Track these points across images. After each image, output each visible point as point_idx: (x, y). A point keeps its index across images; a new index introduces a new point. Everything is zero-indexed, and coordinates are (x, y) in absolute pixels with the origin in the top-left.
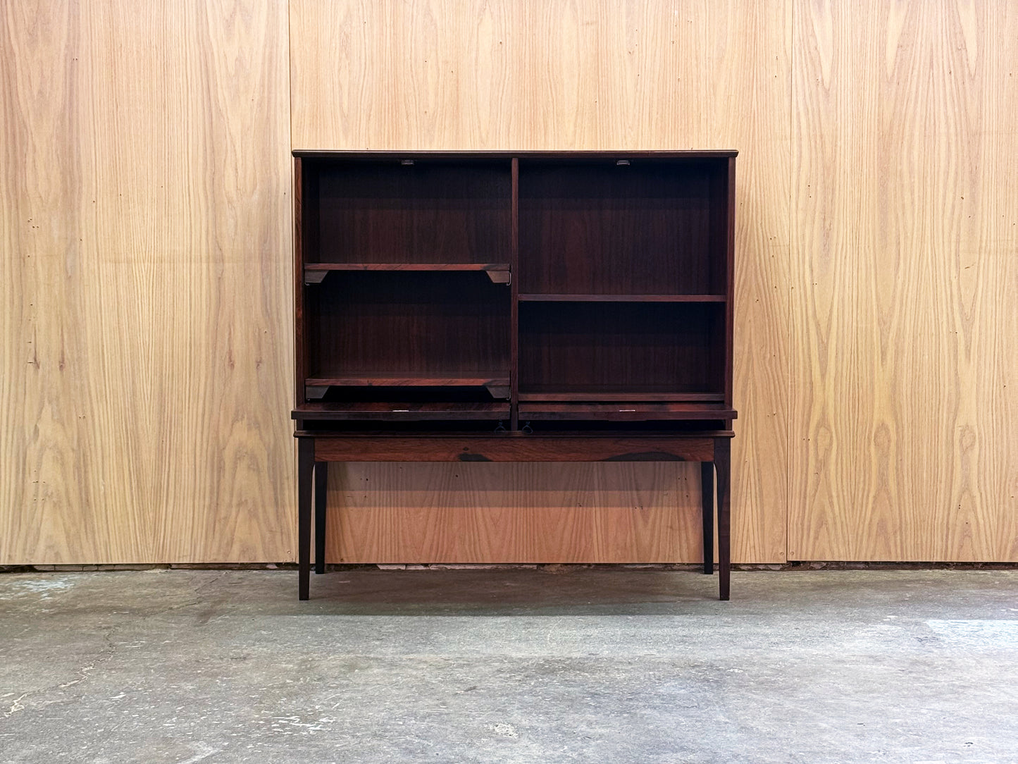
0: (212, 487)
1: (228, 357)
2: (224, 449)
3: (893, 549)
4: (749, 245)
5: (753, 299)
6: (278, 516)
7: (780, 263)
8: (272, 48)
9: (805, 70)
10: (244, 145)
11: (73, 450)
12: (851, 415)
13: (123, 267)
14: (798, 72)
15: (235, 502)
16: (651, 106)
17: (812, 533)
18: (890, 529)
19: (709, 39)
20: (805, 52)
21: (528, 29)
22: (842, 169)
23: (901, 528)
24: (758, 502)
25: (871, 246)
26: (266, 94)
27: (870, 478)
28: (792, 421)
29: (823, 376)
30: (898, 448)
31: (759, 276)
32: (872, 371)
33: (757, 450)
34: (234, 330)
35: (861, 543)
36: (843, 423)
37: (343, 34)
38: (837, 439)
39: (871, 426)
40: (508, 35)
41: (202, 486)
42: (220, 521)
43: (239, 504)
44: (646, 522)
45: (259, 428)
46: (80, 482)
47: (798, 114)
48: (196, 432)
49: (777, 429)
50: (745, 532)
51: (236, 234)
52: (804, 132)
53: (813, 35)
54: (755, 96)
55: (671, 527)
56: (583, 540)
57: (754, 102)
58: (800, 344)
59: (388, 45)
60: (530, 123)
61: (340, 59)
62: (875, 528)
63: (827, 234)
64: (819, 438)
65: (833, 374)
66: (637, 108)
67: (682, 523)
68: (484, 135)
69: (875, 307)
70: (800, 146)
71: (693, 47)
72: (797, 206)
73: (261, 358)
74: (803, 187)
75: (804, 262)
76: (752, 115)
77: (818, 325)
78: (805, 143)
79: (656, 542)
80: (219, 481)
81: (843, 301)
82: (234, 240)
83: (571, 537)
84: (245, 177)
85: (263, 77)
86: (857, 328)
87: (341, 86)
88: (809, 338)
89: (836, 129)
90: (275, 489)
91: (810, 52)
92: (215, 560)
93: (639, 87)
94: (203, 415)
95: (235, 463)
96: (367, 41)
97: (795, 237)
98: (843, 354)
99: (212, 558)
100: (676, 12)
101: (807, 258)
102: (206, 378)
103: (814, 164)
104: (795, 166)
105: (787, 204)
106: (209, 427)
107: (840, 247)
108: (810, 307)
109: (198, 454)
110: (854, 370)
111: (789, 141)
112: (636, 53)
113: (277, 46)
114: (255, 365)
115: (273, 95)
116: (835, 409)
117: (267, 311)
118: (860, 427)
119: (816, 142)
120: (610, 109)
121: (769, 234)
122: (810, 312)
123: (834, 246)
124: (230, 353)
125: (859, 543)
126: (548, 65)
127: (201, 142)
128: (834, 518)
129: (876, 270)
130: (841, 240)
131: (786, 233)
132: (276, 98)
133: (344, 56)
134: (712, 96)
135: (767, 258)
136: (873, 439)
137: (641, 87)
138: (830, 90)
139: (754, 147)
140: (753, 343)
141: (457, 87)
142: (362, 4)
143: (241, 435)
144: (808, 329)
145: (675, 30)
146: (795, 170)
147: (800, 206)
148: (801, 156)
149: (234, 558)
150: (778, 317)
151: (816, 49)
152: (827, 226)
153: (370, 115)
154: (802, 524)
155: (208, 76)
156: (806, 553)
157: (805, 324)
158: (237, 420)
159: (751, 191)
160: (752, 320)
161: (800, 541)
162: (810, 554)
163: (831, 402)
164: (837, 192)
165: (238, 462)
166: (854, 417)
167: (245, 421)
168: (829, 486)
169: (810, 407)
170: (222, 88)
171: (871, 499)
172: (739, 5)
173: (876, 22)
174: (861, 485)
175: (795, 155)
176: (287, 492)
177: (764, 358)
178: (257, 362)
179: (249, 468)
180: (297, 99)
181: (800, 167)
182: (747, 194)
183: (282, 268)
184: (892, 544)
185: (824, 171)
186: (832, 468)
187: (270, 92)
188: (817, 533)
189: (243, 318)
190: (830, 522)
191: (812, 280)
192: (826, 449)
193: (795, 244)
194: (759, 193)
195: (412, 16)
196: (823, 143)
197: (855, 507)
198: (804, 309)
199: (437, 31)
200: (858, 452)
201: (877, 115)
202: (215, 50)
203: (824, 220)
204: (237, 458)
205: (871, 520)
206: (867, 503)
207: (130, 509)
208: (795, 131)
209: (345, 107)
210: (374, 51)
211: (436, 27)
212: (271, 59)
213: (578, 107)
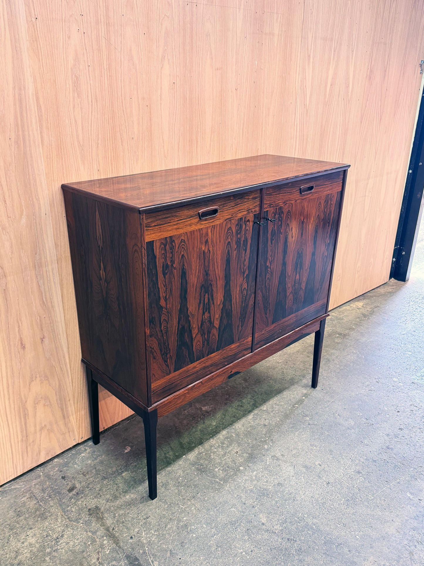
0: (21, 428)
1: (20, 342)
2: (26, 402)
6: (65, 424)
8: (20, 89)
9: (301, 99)
10: (8, 180)
15: (38, 428)
19: (269, 80)
21: (188, 73)
26: (20, 133)
34: (21, 323)
37: (74, 75)
40: (178, 77)
41: (15, 431)
42: (30, 445)
43: (41, 429)
45: (48, 380)
48: (5, 400)
51: (12, 253)
54: (283, 114)
57: (283, 118)
59: (106, 86)
61: (74, 98)
71: (262, 85)
73: (44, 335)
80: (25, 423)
82: (11, 258)
84: (13, 205)
87: (76, 121)
90: (62, 410)
91: (303, 89)
92: (31, 467)
93: (239, 112)
94: (8, 388)
95: (35, 407)
96: (92, 82)
102: (6, 362)
106: (13, 393)
109: (8, 413)
112: (239, 89)
113: (24, 88)
114: (40, 341)
115: (26, 133)
117: (43, 302)
120: (227, 127)
124: (21, 339)
126: (199, 99)
132: (29, 136)
133: (76, 94)
134: (268, 116)
138: (309, 109)
141: (150, 118)
142: (86, 49)
143: (37, 388)
145: (256, 74)
149: (42, 460)
153: (98, 143)
158: (32, 381)
165: (37, 405)
167: (38, 379)
176: (70, 409)
178: (41, 339)
179: (44, 405)
183: (51, 270)
187: (23, 131)
189: (27, 313)
195: (121, 60)
196: (303, 140)
201: (321, 123)
204: (36, 403)
209: (81, 138)
210: (97, 91)
211: (136, 70)
212: (20, 101)
213: (212, 128)
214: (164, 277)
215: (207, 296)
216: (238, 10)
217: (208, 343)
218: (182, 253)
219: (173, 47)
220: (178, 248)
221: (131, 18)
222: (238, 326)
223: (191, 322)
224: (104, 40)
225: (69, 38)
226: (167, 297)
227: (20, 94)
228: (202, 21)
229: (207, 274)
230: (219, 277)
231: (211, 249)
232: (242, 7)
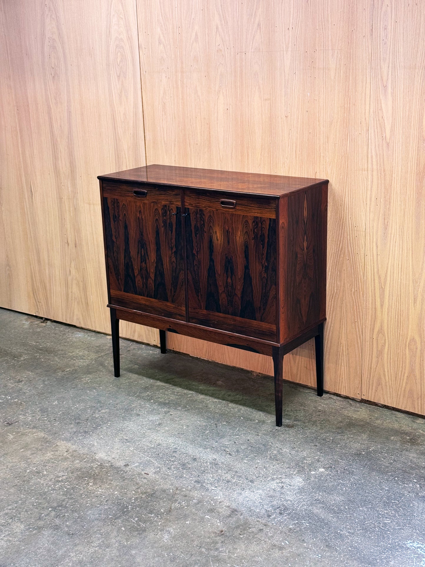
3: (416, 406)
4: (344, 228)
5: (346, 259)
7: (360, 240)
8: (136, 109)
9: (376, 130)
10: (129, 155)
11: (82, 281)
12: (396, 330)
13: (92, 206)
14: (372, 131)
16: (296, 147)
17: (374, 388)
18: (415, 396)
19: (326, 109)
20: (376, 120)
22: (395, 191)
23: (421, 397)
24: (347, 365)
25: (410, 238)
26: (135, 132)
27: (405, 367)
28: (365, 327)
29: (382, 306)
30: (421, 353)
31: (349, 247)
32: (408, 309)
33: (347, 338)
35: (400, 398)
36: (392, 334)
38: (388, 341)
39: (407, 338)
40: (230, 105)
44: (295, 362)
46: (85, 295)
47: (372, 157)
49: (357, 330)
50: (341, 378)
52: (375, 167)
53: (381, 109)
54: (348, 145)
55: (306, 368)
56: (267, 363)
57: (348, 149)
58: (370, 286)
60: (241, 153)
61: (162, 115)
62: (407, 393)
63: (386, 228)
64: (379, 338)
65: (387, 306)
66: (290, 147)
67: (311, 367)
68: (221, 157)
69: (411, 273)
70: (372, 175)
71: (317, 114)
72: (370, 210)
74: (373, 199)
75: (373, 242)
76: (347, 156)
77: (379, 278)
78: (375, 173)
79: (299, 373)
81: (393, 266)
83: (262, 361)
85: (133, 122)
86: (401, 283)
87: (163, 129)
88: (374, 284)
89: (393, 167)
91: (379, 120)
92: (130, 337)
93: (290, 136)
96: (172, 106)
97: (368, 227)
98: (393, 296)
99: (129, 336)
100: (309, 94)
101: (375, 240)
103: (379, 186)
104: (369, 187)
105: (364, 208)
107: (393, 236)
108: (375, 266)
110: (398, 306)
111: (366, 172)
112: (289, 117)
116: (388, 325)
118: (401, 338)
119: (381, 174)
120: (277, 147)
121: (354, 224)
122: (376, 270)
123: (390, 235)
125: (398, 399)
126: (248, 122)
127: (114, 153)
128: (386, 383)
129: (412, 251)
130: (393, 231)
131: (364, 224)
132: (139, 133)
133: (164, 113)
134: (327, 143)
135: (354, 237)
136: (408, 345)
137: (292, 135)
138: (390, 144)
139: (347, 173)
140: (346, 282)
141: (210, 132)
144: (374, 280)
145: (308, 104)
146: (369, 189)
147: (371, 209)
148: (372, 181)
149: (136, 338)
150: (359, 270)
151: (382, 117)
152: (386, 223)
153: (175, 144)
154: (369, 382)
155: (114, 122)
156: (371, 397)
157: (373, 276)
159: (346, 199)
160: (345, 270)
161: (368, 390)
162: (372, 398)
163: (386, 321)
164: (392, 204)
166: (397, 332)
168: (383, 365)
169: (375, 321)
170: (119, 127)
171: (405, 377)
172: (341, 91)
173: (418, 102)
174: (401, 369)
175: (370, 180)
177: (351, 291)
180: (147, 134)
181: (372, 187)
182: (344, 199)
184: (416, 404)
185: (385, 191)
186: (386, 356)
187: (136, 131)
188: (377, 388)
190: (383, 384)
191: (377, 253)
192: (382, 345)
193: (368, 231)
194: (350, 200)
195: (190, 94)
196: (385, 175)
197: (397, 379)
198: (372, 268)
199: (200, 103)
200: (400, 350)
201: (416, 160)
202: (116, 109)
203: (384, 219)
205: (405, 388)
206: (403, 379)
207: (101, 310)
208: (370, 166)
209: (165, 139)
210: (175, 112)
211: (200, 100)
212: (136, 114)
213: (262, 146)
214: (114, 223)
215: (143, 250)
216: (285, 52)
217: (147, 287)
218: (125, 213)
219: (227, 84)
220: (122, 208)
221: (197, 67)
222: (171, 290)
223: (133, 262)
224: (179, 81)
225: (161, 81)
226: (117, 237)
227: (136, 111)
228: (251, 64)
229: (141, 234)
230: (152, 241)
231: (143, 217)
232: (290, 49)
